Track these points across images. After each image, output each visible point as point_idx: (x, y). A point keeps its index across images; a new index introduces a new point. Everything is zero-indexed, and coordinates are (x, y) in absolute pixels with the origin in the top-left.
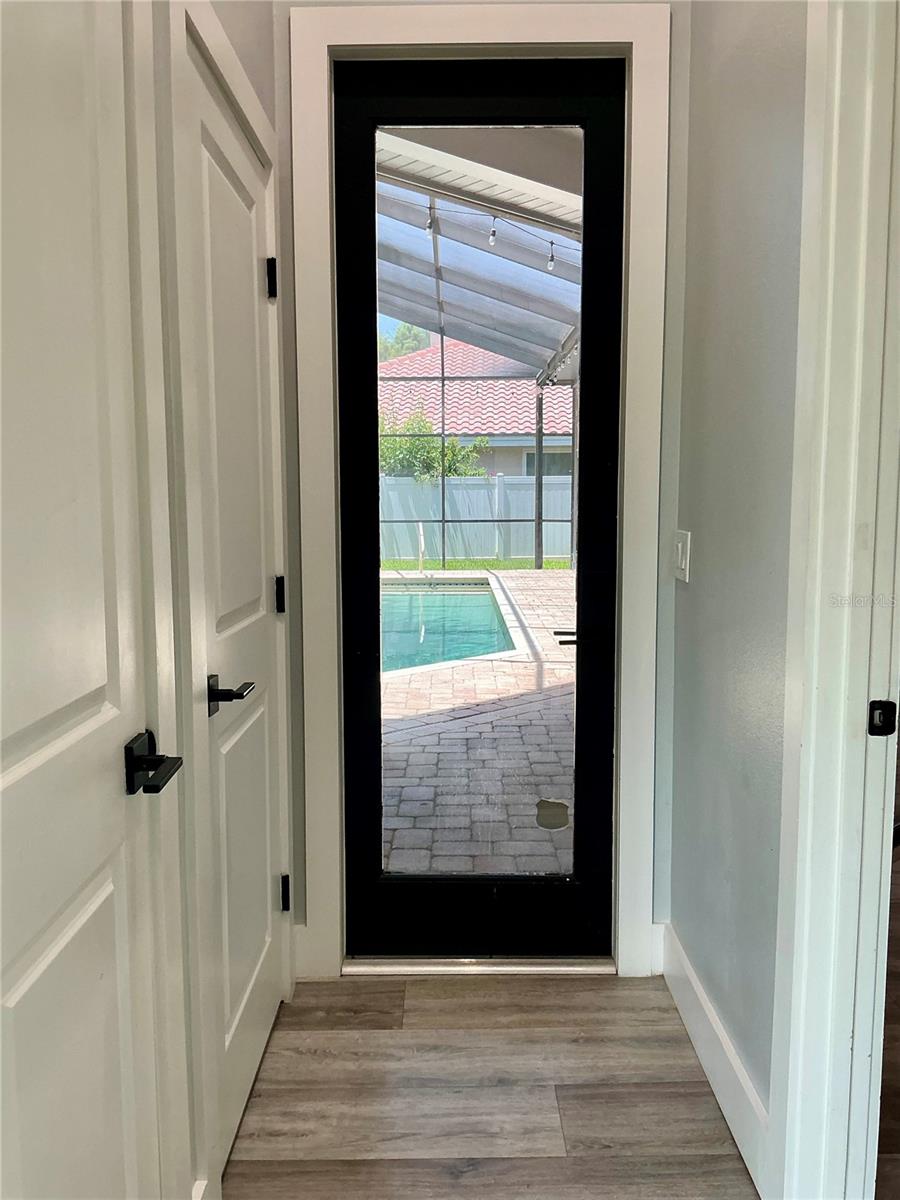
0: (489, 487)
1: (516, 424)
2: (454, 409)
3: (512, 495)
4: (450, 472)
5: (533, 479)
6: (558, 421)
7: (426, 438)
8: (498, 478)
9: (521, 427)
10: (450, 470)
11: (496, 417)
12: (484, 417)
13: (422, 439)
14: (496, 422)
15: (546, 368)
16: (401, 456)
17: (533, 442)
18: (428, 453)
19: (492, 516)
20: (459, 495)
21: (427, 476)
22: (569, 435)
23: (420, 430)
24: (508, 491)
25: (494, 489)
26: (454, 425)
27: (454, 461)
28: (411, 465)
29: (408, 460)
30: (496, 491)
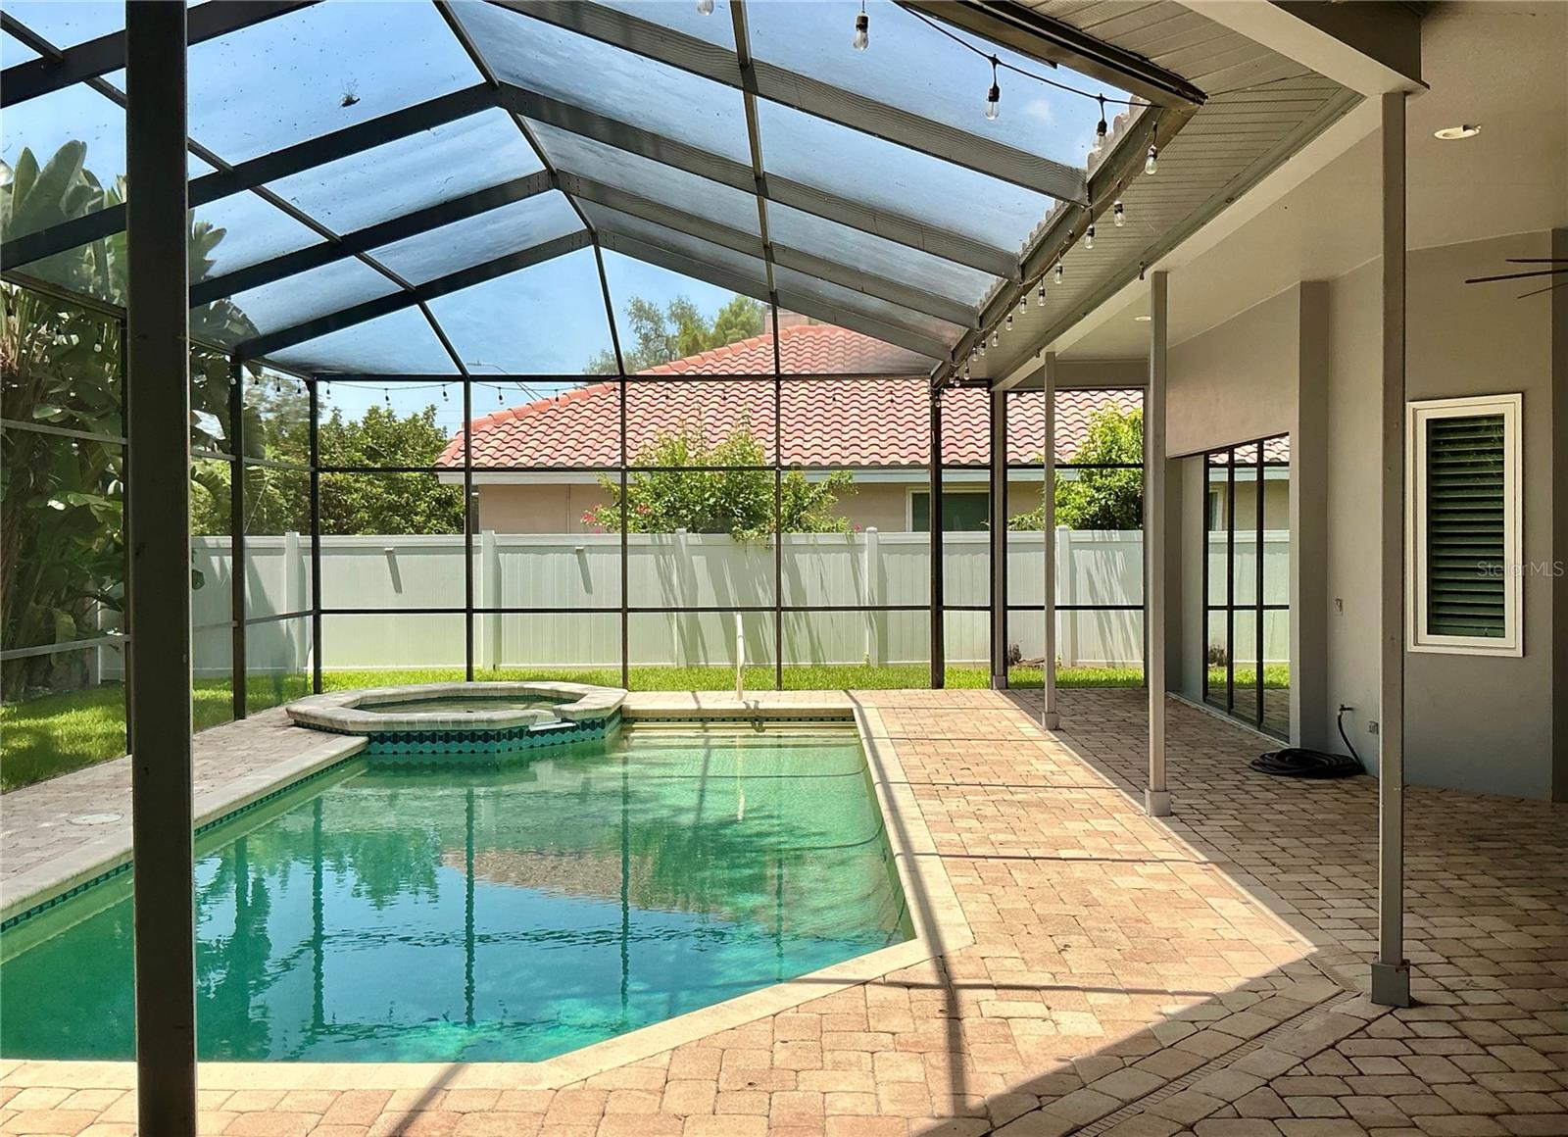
0: (854, 548)
1: (895, 449)
2: (800, 426)
3: (891, 562)
4: (791, 524)
5: (926, 537)
6: (960, 444)
7: (752, 472)
8: (868, 538)
9: (903, 453)
10: (794, 521)
11: (864, 437)
12: (845, 437)
13: (746, 473)
14: (864, 445)
15: (949, 358)
16: (712, 500)
17: (926, 477)
18: (757, 494)
19: (859, 602)
20: (804, 561)
21: (754, 532)
22: (983, 467)
23: (744, 459)
24: (885, 556)
25: (862, 552)
26: (798, 450)
27: (798, 507)
28: (727, 514)
29: (723, 507)
30: (866, 553)
